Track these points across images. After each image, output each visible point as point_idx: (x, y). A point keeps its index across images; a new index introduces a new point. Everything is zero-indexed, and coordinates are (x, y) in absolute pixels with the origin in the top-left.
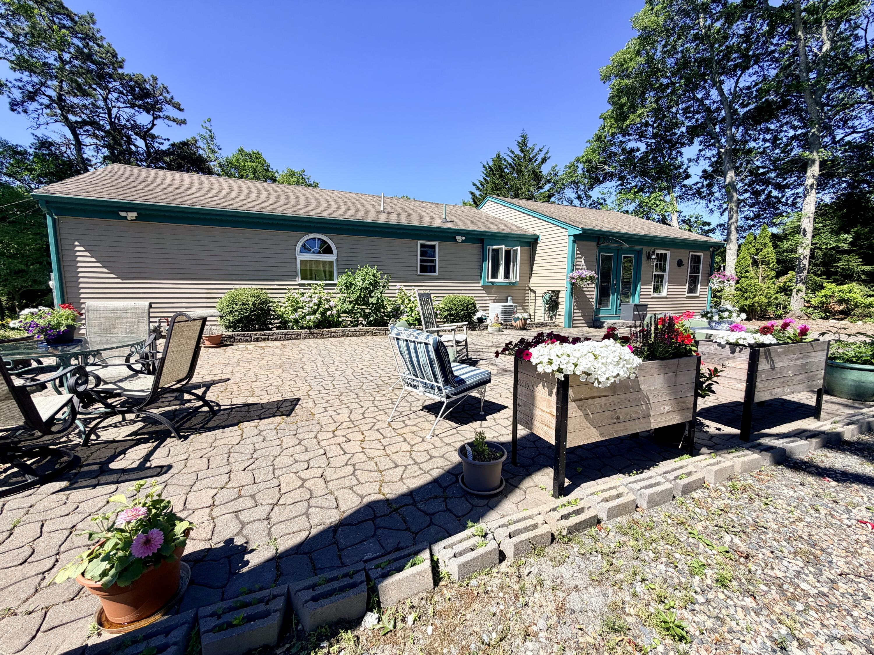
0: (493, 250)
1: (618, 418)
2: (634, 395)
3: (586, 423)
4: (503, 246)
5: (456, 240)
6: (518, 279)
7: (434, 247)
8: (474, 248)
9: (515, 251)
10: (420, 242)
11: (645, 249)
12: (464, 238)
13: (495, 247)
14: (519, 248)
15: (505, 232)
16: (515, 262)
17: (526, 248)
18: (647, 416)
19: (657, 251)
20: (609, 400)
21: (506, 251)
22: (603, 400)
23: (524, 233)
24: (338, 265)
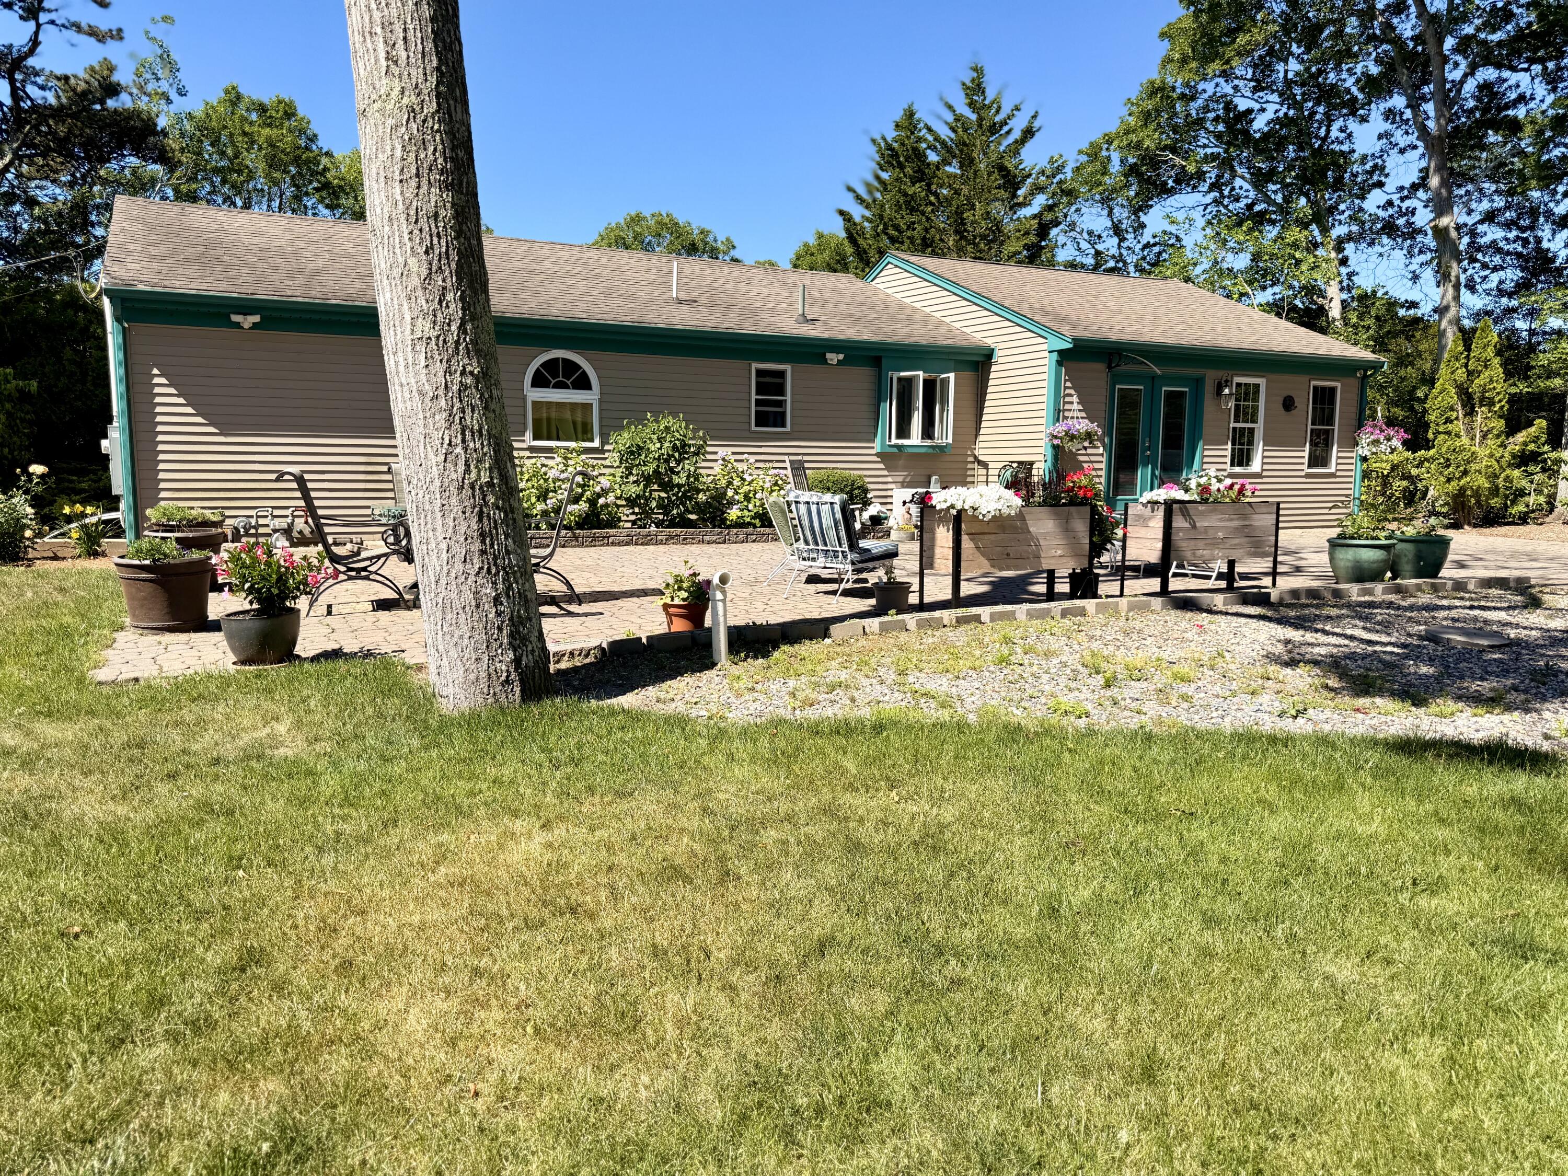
0: (900, 379)
1: (1008, 555)
2: (1022, 536)
3: (978, 555)
4: (921, 373)
5: (825, 362)
6: (950, 440)
7: (781, 374)
8: (862, 375)
9: (945, 382)
10: (755, 366)
11: (1211, 376)
12: (841, 357)
13: (902, 374)
14: (952, 376)
15: (924, 341)
16: (944, 402)
17: (968, 375)
18: (1037, 557)
19: (1238, 379)
20: (999, 537)
21: (925, 381)
22: (992, 537)
23: (964, 343)
24: (601, 410)
